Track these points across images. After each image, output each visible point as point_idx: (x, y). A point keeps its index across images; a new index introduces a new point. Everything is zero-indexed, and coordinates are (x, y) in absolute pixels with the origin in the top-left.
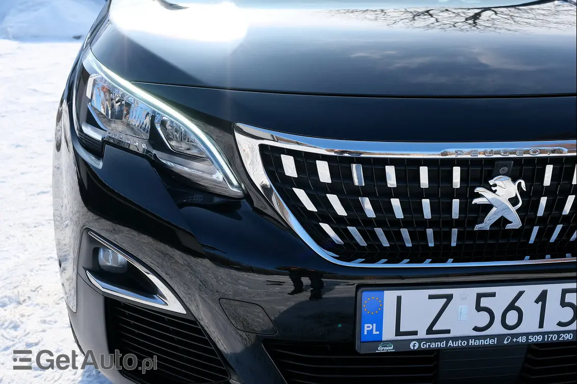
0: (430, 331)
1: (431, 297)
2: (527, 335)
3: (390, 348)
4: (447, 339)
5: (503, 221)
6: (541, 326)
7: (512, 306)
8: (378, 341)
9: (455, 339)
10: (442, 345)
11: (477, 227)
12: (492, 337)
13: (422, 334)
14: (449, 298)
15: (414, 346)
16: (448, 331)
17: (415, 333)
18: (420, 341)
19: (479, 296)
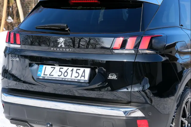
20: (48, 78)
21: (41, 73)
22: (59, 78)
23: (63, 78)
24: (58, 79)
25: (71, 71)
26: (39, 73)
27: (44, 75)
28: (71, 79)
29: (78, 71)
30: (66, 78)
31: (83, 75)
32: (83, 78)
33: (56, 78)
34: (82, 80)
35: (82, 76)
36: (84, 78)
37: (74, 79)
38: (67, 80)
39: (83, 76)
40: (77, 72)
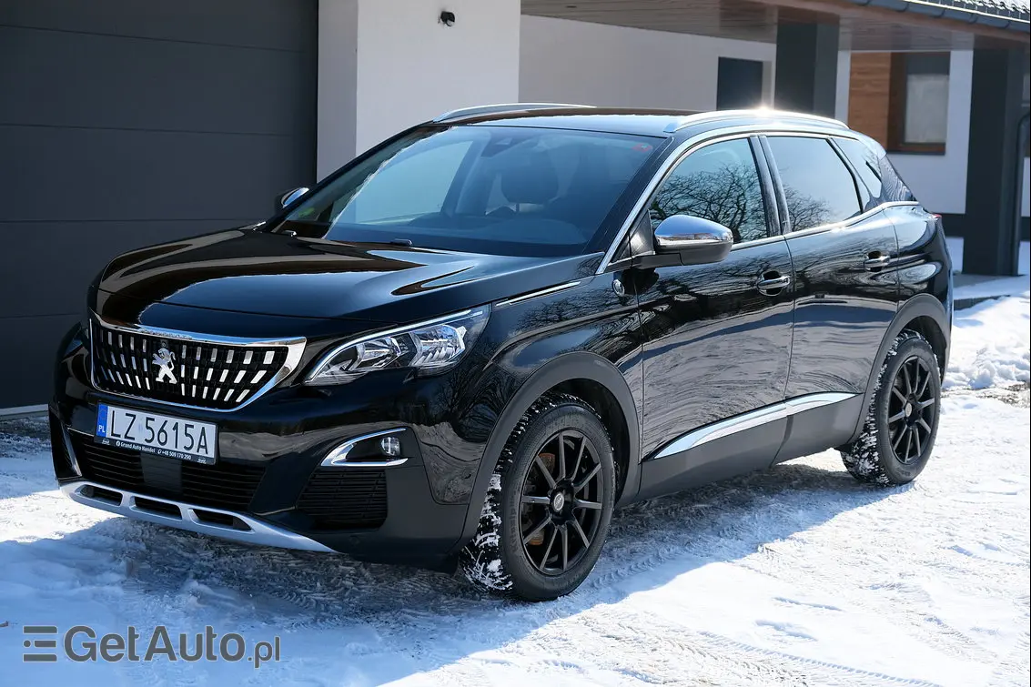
0: (126, 437)
1: (127, 415)
2: (169, 451)
3: (107, 443)
4: (133, 444)
5: (166, 378)
6: (176, 447)
7: (162, 430)
8: (103, 437)
9: (136, 444)
10: (130, 446)
11: (157, 380)
12: (153, 448)
13: (122, 438)
14: (134, 416)
15: (118, 444)
16: (133, 439)
17: (119, 436)
18: (121, 441)
19: (148, 419)
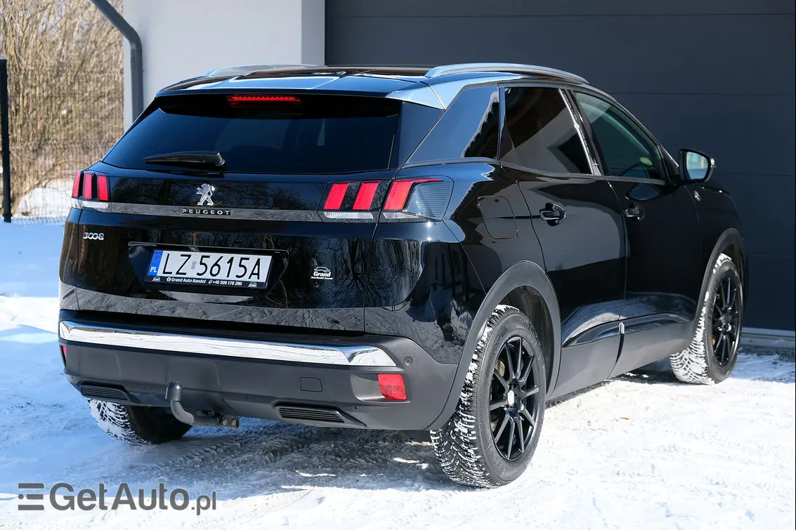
20: (173, 280)
21: (157, 270)
22: (200, 279)
23: (208, 280)
24: (197, 281)
25: (228, 263)
26: (153, 269)
27: (164, 273)
28: (228, 281)
29: (244, 262)
30: (215, 280)
31: (256, 271)
32: (254, 278)
33: (192, 279)
34: (253, 283)
35: (252, 274)
36: (258, 278)
37: (235, 281)
38: (217, 282)
39: (255, 274)
40: (240, 266)
